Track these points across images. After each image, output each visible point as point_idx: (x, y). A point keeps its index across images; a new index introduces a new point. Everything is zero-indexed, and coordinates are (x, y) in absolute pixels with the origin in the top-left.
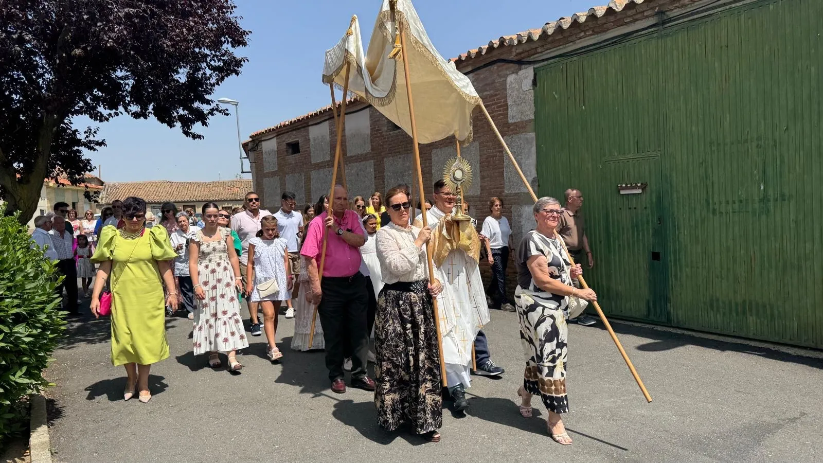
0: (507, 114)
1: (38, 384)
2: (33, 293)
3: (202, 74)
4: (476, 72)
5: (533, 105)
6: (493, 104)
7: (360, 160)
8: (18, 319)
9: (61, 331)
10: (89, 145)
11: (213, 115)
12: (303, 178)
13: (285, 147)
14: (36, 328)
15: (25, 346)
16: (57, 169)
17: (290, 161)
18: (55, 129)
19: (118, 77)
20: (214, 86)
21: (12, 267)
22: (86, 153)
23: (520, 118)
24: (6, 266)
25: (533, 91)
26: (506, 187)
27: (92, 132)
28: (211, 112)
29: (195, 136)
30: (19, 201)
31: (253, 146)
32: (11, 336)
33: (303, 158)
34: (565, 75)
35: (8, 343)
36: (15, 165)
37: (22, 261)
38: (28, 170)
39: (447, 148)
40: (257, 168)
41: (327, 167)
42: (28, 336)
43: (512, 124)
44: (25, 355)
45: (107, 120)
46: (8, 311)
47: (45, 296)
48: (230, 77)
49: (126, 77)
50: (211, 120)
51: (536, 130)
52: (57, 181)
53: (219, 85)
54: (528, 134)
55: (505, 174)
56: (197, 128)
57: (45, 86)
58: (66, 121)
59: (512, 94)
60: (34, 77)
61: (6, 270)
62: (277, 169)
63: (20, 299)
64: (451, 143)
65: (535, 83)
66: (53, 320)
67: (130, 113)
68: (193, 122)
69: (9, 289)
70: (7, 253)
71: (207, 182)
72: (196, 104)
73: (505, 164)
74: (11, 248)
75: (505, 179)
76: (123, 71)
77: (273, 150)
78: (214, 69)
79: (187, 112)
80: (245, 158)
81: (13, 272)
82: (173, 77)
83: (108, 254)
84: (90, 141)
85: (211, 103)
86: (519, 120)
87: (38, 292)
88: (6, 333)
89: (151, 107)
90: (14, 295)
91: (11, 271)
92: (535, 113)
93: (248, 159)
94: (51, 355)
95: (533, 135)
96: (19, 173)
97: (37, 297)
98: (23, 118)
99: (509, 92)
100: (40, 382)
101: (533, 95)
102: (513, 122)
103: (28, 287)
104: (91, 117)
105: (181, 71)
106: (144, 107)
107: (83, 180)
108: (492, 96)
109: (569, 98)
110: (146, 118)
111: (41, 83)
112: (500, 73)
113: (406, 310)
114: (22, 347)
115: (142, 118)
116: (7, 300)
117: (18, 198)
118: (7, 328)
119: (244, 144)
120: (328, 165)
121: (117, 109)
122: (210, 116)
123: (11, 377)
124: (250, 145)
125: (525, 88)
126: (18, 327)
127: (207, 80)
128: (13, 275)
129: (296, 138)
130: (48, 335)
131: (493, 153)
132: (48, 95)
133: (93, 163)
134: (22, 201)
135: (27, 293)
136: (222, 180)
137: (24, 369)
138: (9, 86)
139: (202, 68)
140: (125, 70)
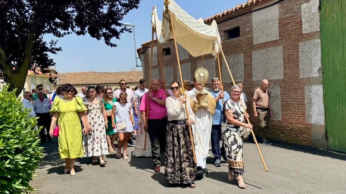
0: (302, 28)
1: (27, 189)
2: (25, 136)
3: (116, 9)
4: (281, 3)
5: (319, 22)
6: (292, 22)
7: (207, 58)
8: (18, 151)
9: (40, 159)
10: (53, 51)
11: (122, 32)
12: (172, 69)
13: (162, 51)
14: (27, 156)
15: (21, 167)
16: (35, 64)
17: (164, 59)
18: (34, 42)
19: (69, 11)
20: (123, 15)
21: (14, 121)
22: (50, 55)
23: (310, 30)
24: (11, 120)
25: (319, 13)
26: (301, 74)
27: (54, 43)
28: (122, 31)
29: (112, 45)
30: (14, 83)
31: (143, 51)
32: (13, 161)
33: (172, 58)
34: (340, 3)
35: (12, 165)
36: (12, 62)
37: (19, 117)
38: (19, 65)
39: (261, 50)
40: (145, 64)
41: (187, 62)
42: (23, 161)
43: (305, 34)
44: (21, 172)
45: (63, 36)
46: (12, 146)
47: (32, 138)
48: (133, 10)
49: (73, 11)
50: (121, 35)
51: (321, 37)
52: (34, 72)
53: (126, 14)
54: (316, 40)
55: (300, 65)
56: (113, 40)
57: (29, 17)
58: (40, 37)
59: (305, 15)
60: (23, 12)
61: (11, 123)
62: (157, 64)
63: (18, 139)
64: (264, 46)
65: (320, 8)
66: (36, 152)
67: (75, 32)
68: (111, 37)
69: (12, 134)
70: (11, 113)
71: (115, 72)
72: (113, 26)
73: (300, 59)
74: (13, 110)
75: (300, 68)
76: (71, 7)
77: (155, 53)
78: (123, 5)
79: (108, 31)
80: (138, 58)
81: (14, 124)
82: (99, 11)
83: (57, 109)
84: (53, 48)
85: (121, 25)
86: (310, 32)
87: (27, 135)
88: (11, 159)
89: (87, 28)
90: (15, 137)
91: (13, 123)
92: (321, 27)
93: (140, 59)
94: (34, 172)
95: (319, 40)
96: (15, 67)
97: (27, 139)
98: (17, 36)
99: (303, 14)
100: (28, 188)
101: (319, 16)
102: (305, 33)
103: (23, 132)
104: (54, 35)
105: (104, 7)
106: (83, 28)
107: (48, 71)
108: (291, 17)
109: (343, 17)
110: (84, 35)
111: (27, 15)
112: (297, 3)
113: (175, 132)
114: (19, 168)
115: (82, 34)
116: (12, 140)
117: (14, 82)
118: (11, 156)
119: (138, 49)
120: (187, 61)
121: (68, 30)
122: (121, 33)
123: (13, 185)
124: (141, 50)
125: (313, 12)
126: (17, 156)
127: (119, 12)
128: (15, 125)
129: (168, 46)
130: (33, 161)
131: (292, 52)
132: (31, 22)
133: (54, 61)
134: (16, 83)
135: (22, 136)
136: (124, 71)
137: (20, 180)
138: (9, 17)
139: (117, 5)
140: (73, 7)
